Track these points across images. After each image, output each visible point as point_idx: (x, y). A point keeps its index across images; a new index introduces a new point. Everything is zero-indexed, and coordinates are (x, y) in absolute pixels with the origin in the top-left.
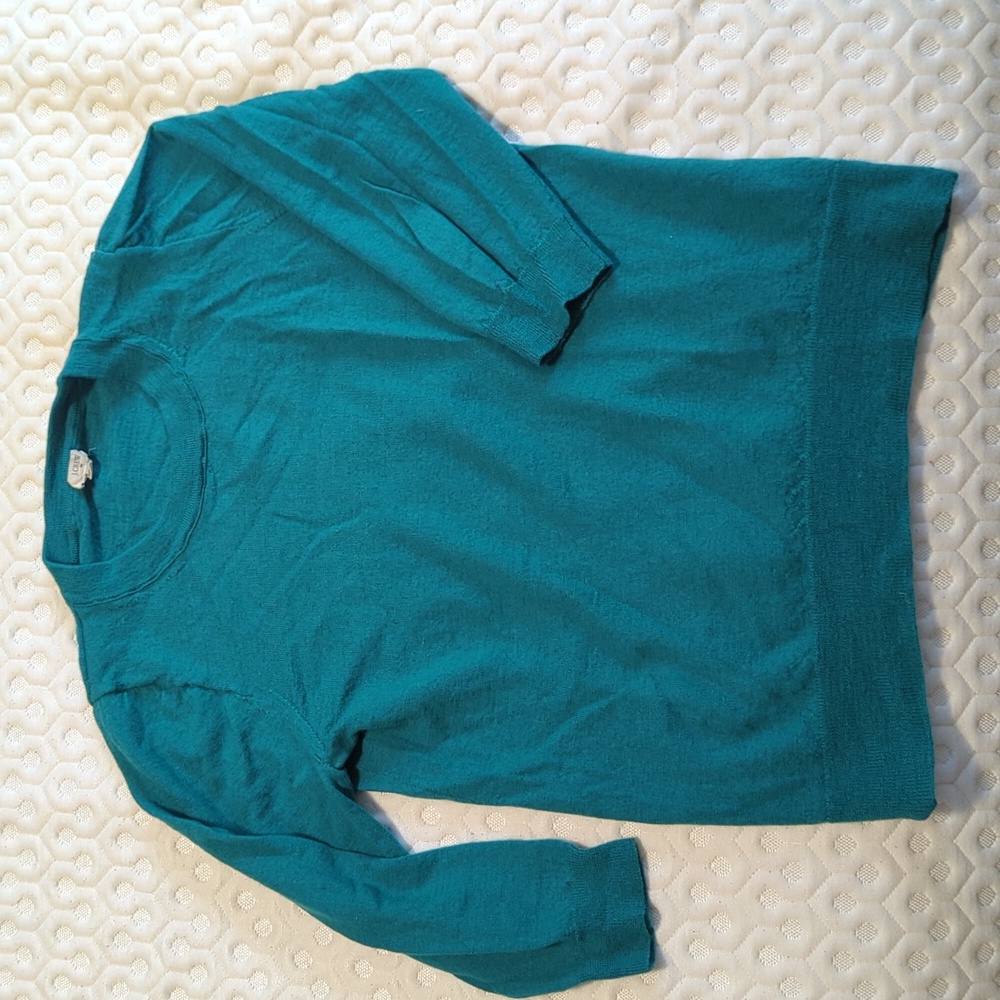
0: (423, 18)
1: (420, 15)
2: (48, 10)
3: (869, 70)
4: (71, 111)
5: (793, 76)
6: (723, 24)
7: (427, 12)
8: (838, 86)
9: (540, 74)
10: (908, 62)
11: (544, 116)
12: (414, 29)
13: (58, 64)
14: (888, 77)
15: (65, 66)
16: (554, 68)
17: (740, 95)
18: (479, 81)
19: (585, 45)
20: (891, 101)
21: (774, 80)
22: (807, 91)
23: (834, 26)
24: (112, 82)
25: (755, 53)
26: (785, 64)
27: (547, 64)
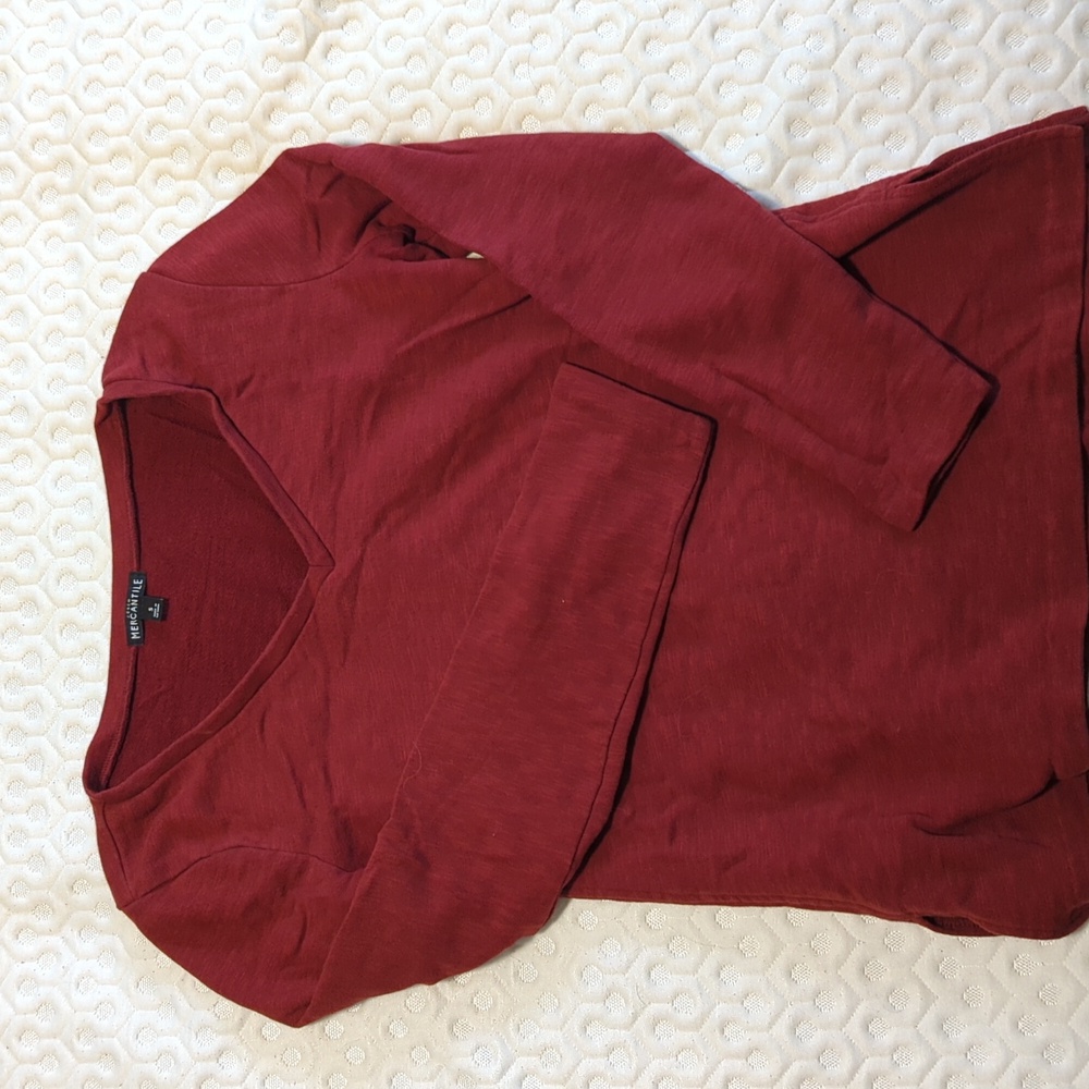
0: (564, 47)
1: (561, 43)
2: (163, 76)
3: (1033, 57)
4: (195, 179)
5: (957, 70)
6: (879, 24)
7: (568, 41)
8: (1004, 75)
9: (693, 92)
10: (1072, 45)
11: (700, 134)
12: (556, 58)
13: (179, 131)
14: (1054, 62)
15: (187, 132)
16: (707, 84)
17: (904, 93)
18: (629, 105)
19: (736, 58)
20: (1059, 85)
21: (937, 76)
22: (973, 83)
23: (995, 16)
24: (238, 144)
25: (915, 51)
26: (949, 58)
27: (699, 82)
